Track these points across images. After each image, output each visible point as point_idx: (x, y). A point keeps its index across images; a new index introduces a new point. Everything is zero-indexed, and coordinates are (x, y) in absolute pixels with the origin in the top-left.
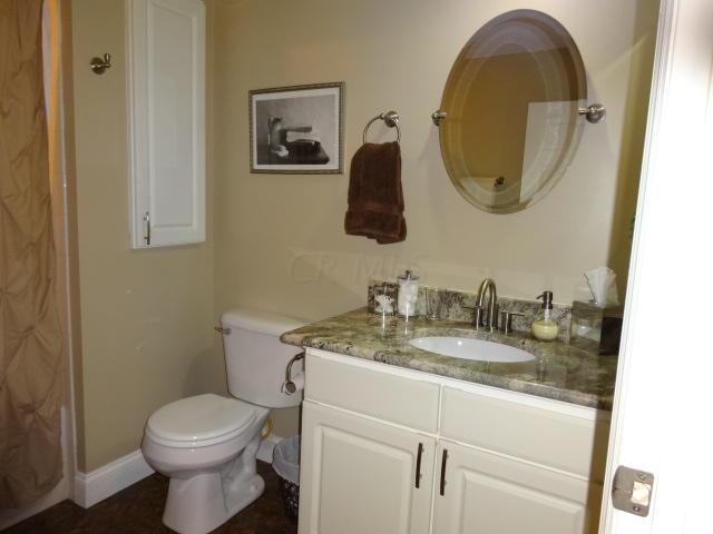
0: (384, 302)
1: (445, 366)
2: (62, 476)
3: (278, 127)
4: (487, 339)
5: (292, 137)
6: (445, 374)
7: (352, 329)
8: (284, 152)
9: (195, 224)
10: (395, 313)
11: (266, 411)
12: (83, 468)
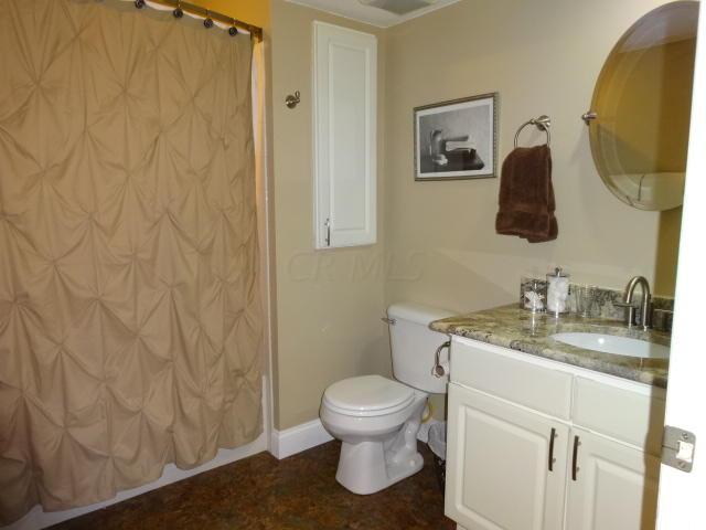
0: (534, 299)
1: (577, 357)
2: (262, 431)
3: (439, 139)
4: (638, 338)
5: (450, 147)
6: (576, 364)
7: (496, 321)
8: (443, 161)
9: (367, 228)
10: (545, 308)
11: (424, 395)
12: (278, 427)
